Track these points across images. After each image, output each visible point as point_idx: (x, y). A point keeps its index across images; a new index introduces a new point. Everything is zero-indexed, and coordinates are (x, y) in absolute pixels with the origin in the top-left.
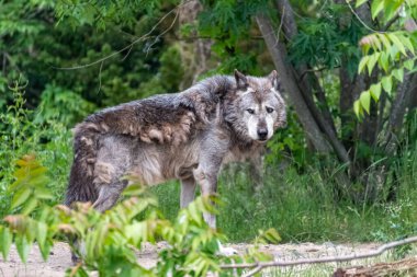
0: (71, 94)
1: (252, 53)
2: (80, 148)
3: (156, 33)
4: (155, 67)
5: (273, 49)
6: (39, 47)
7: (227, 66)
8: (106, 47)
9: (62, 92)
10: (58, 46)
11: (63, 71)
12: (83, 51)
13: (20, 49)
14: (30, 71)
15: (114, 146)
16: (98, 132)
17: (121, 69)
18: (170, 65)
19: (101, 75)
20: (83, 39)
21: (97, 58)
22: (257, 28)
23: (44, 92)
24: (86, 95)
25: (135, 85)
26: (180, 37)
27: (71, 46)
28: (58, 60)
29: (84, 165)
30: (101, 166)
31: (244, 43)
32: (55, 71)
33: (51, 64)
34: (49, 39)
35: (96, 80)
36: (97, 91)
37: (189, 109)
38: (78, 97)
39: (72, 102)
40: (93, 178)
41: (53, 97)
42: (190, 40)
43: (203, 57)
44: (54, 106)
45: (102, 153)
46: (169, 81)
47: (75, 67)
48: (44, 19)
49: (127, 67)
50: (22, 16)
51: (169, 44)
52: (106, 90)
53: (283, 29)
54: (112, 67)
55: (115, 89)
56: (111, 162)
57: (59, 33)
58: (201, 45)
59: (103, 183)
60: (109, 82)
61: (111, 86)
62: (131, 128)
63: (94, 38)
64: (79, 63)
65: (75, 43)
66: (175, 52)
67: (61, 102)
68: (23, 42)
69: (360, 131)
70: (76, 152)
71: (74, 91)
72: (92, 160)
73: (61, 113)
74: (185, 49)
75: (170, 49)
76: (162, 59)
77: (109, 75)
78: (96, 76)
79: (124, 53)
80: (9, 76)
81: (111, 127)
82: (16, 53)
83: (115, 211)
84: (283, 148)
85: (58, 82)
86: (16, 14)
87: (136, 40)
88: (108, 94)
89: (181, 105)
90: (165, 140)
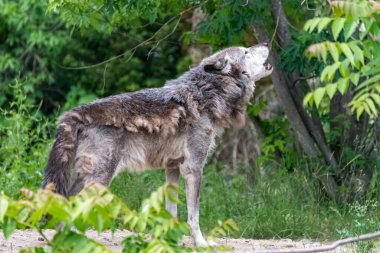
2: (60, 134)
10: (83, 51)
17: (141, 75)
19: (121, 80)
20: (107, 44)
23: (70, 94)
27: (96, 52)
29: (61, 150)
30: (85, 157)
35: (117, 84)
37: (181, 104)
54: (133, 73)
57: (87, 39)
59: (87, 174)
62: (114, 120)
65: (99, 49)
69: (346, 137)
75: (187, 59)
77: (129, 81)
78: (117, 80)
80: (39, 77)
81: (95, 119)
84: (273, 150)
85: (82, 84)
89: (172, 99)
90: (154, 131)
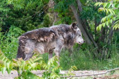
0: (18, 28)
1: (70, 16)
2: (20, 43)
3: (42, 11)
4: (42, 20)
5: (76, 15)
6: (9, 15)
7: (62, 20)
8: (28, 14)
9: (15, 27)
10: (14, 14)
11: (16, 22)
12: (21, 16)
13: (3, 15)
14: (6, 21)
15: (30, 42)
16: (25, 39)
17: (32, 21)
18: (46, 20)
19: (26, 23)
20: (21, 12)
21: (26, 18)
22: (71, 9)
23: (10, 28)
24: (22, 29)
25: (36, 25)
26: (49, 12)
27: (18, 15)
28: (14, 18)
29: (21, 48)
30: (26, 49)
31: (67, 13)
32: (13, 22)
33: (12, 20)
34: (12, 12)
35: (25, 24)
36: (25, 27)
37: (53, 32)
38: (20, 29)
39: (18, 30)
40: (24, 52)
41: (13, 29)
42: (52, 13)
43: (56, 17)
44: (13, 32)
45: (27, 45)
46: (46, 24)
47: (19, 20)
48: (10, 7)
49: (34, 20)
50: (4, 6)
51: (46, 14)
52: (28, 27)
53: (78, 9)
54: (30, 20)
55: (30, 27)
56: (29, 47)
58: (55, 14)
59: (27, 53)
60: (29, 25)
61: (29, 26)
62: (35, 37)
63: (25, 12)
64: (20, 19)
65: (19, 14)
66: (47, 16)
67: (15, 30)
68: (4, 14)
69: (100, 38)
70: (19, 44)
71: (19, 27)
72: (24, 47)
73: (15, 34)
74: (51, 15)
75: (46, 15)
76: (44, 18)
77: (29, 23)
78: (25, 23)
79: (33, 16)
81: (29, 37)
82: (2, 16)
83: (30, 61)
85: (14, 25)
86: (3, 6)
87: (37, 13)
88: (28, 28)
89: (51, 31)
90: (45, 41)
